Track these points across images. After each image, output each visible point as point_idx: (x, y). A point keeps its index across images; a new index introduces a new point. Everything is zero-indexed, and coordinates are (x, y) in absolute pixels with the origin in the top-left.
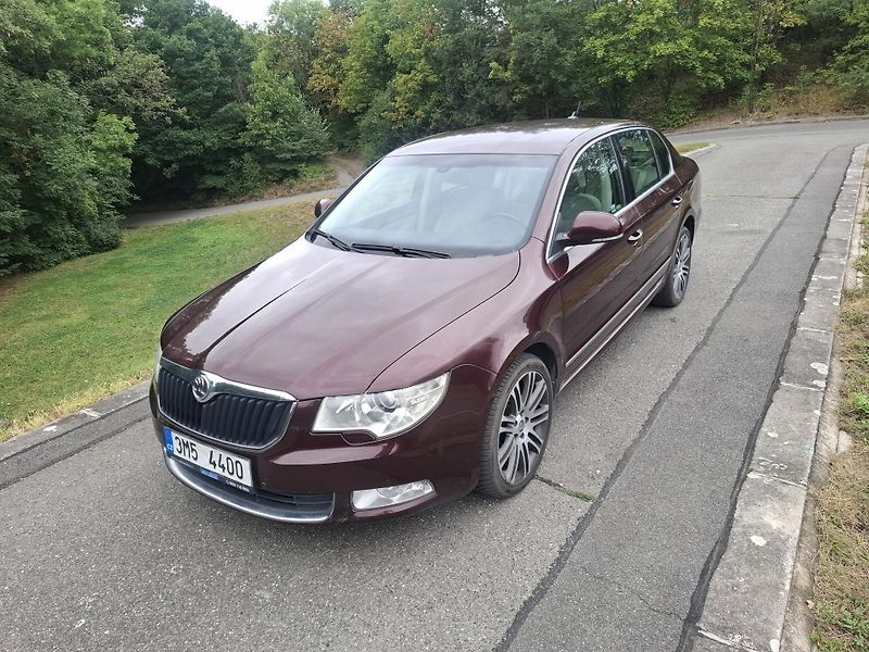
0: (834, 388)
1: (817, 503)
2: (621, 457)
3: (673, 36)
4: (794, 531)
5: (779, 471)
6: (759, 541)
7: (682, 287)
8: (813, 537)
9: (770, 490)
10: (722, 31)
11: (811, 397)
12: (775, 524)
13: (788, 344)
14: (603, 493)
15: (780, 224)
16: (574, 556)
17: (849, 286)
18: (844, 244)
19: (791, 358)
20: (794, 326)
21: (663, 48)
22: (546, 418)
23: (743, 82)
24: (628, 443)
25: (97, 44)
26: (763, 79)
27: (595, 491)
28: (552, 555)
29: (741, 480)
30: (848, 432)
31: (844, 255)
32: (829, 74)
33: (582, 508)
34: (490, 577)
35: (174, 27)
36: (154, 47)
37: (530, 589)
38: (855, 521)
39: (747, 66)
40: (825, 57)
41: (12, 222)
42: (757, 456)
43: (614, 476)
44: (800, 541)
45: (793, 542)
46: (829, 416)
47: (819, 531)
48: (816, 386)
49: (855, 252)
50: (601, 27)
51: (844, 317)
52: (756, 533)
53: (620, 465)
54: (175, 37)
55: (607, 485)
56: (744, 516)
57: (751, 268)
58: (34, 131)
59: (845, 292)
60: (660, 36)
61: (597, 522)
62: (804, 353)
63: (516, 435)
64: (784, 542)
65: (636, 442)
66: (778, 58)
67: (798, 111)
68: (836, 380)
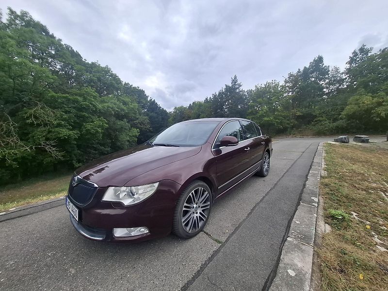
0: (321, 207)
1: (319, 256)
2: (237, 226)
3: (268, 116)
4: (309, 270)
5: (301, 238)
6: (292, 273)
7: (267, 171)
8: (317, 275)
9: (297, 247)
10: (281, 116)
11: (312, 209)
12: (300, 265)
13: (302, 190)
14: (226, 241)
15: (299, 158)
16: (206, 270)
17: (322, 175)
18: (319, 164)
19: (304, 195)
20: (304, 185)
21: (266, 119)
22: (209, 207)
23: (287, 128)
24: (241, 221)
25: (135, 114)
26: (293, 127)
27: (223, 239)
28: (197, 268)
29: (284, 240)
30: (329, 225)
31: (319, 166)
32: (310, 127)
33: (216, 246)
34: (166, 276)
35: (153, 111)
36: (147, 115)
37: (181, 286)
38: (338, 268)
39: (288, 124)
40: (309, 123)
41: (107, 151)
42: (291, 231)
43: (233, 234)
44: (312, 276)
45: (308, 276)
46: (320, 217)
47: (321, 271)
48: (314, 205)
49: (323, 166)
50: (250, 114)
51: (322, 183)
52: (290, 268)
53: (237, 229)
54: (152, 113)
55: (229, 237)
56: (286, 258)
57: (290, 168)
58: (117, 131)
59: (321, 176)
60: (265, 116)
61: (220, 254)
62: (309, 194)
63: (193, 212)
64: (304, 275)
65: (244, 220)
66: (296, 122)
67: (303, 135)
68: (321, 204)
